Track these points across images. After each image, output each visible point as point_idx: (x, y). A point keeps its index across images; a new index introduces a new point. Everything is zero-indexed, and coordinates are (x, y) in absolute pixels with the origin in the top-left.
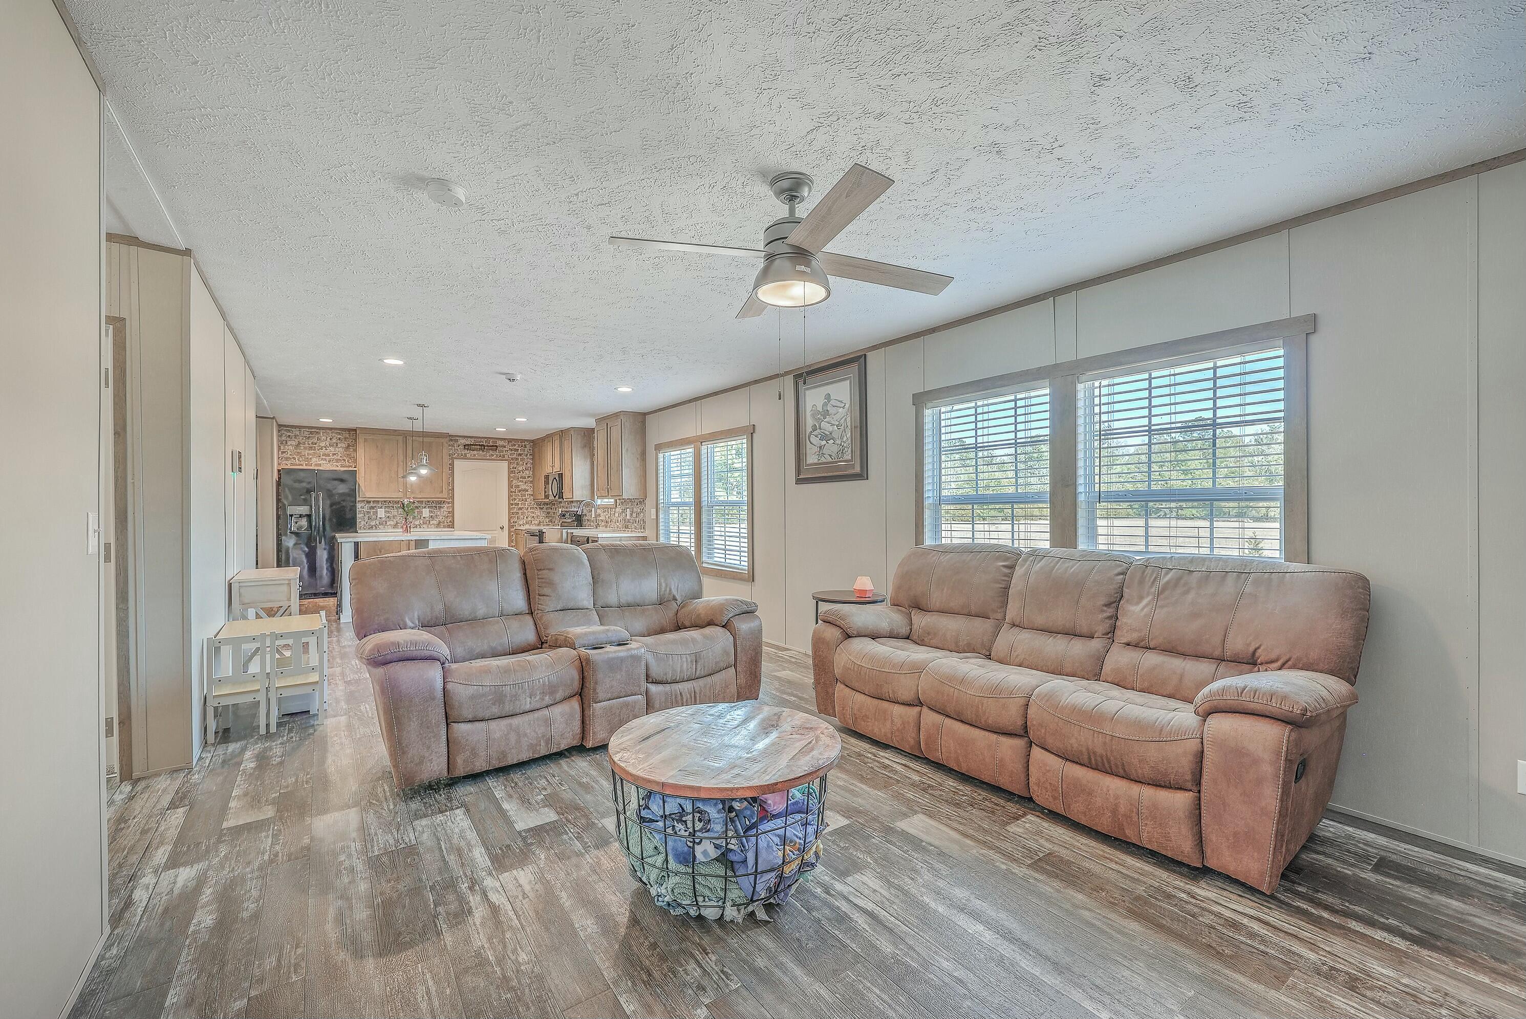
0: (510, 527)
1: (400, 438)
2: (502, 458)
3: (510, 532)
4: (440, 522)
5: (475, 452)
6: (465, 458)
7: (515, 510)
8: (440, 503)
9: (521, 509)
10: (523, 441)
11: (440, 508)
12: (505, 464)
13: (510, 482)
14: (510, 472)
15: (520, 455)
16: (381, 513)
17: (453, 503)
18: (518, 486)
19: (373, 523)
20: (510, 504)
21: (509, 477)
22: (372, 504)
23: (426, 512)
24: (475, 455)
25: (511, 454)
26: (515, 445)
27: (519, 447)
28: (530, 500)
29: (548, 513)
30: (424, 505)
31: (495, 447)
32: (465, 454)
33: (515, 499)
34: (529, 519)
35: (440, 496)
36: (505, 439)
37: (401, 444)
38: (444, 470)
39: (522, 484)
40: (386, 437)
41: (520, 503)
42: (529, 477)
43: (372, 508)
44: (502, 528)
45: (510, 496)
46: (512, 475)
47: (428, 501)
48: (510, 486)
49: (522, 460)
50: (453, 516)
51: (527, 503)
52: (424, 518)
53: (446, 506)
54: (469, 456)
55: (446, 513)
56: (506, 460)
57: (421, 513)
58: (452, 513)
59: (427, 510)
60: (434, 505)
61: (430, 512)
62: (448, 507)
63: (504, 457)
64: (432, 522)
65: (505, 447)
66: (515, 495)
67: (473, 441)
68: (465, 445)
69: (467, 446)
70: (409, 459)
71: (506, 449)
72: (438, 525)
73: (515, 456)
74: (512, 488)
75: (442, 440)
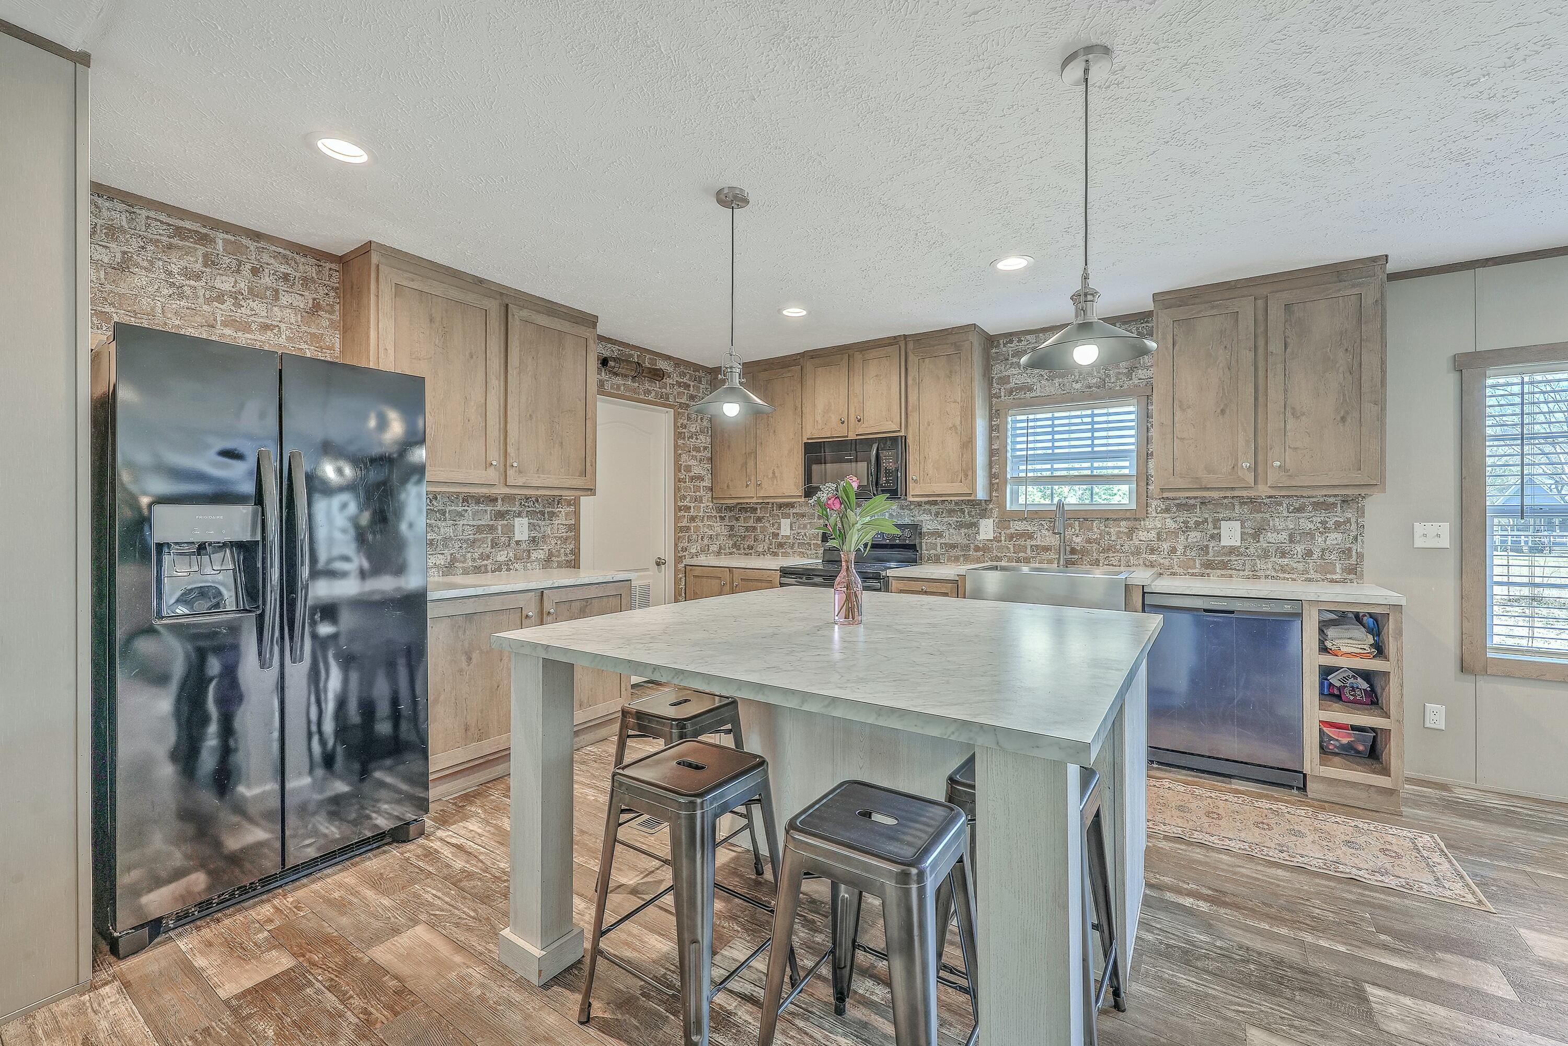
0: (678, 559)
1: (493, 306)
2: (663, 401)
3: (676, 571)
4: (551, 554)
5: (620, 380)
8: (552, 501)
9: (693, 519)
10: (697, 367)
11: (552, 515)
12: (669, 416)
13: (676, 458)
14: (677, 434)
15: (692, 398)
17: (577, 503)
18: (688, 469)
20: (676, 508)
21: (675, 446)
23: (521, 528)
24: (618, 387)
25: (678, 394)
26: (684, 374)
27: (690, 380)
28: (707, 502)
29: (732, 528)
30: (516, 508)
31: (657, 375)
32: (602, 383)
33: (685, 497)
34: (707, 541)
36: (672, 358)
39: (694, 463)
40: (458, 292)
41: (692, 505)
42: (705, 448)
44: (660, 564)
45: (677, 490)
46: (679, 442)
47: (527, 498)
48: (677, 467)
49: (696, 409)
50: (577, 538)
51: (702, 505)
52: (518, 543)
53: (563, 510)
54: (607, 386)
55: (563, 529)
56: (670, 406)
57: (510, 529)
58: (575, 528)
59: (525, 521)
60: (539, 508)
61: (532, 527)
62: (567, 514)
63: (667, 399)
64: (534, 555)
65: (670, 376)
66: (684, 488)
67: (616, 351)
68: (607, 359)
69: (613, 363)
70: (513, 373)
71: (671, 381)
72: (547, 562)
73: (684, 400)
74: (680, 470)
75: (583, 332)
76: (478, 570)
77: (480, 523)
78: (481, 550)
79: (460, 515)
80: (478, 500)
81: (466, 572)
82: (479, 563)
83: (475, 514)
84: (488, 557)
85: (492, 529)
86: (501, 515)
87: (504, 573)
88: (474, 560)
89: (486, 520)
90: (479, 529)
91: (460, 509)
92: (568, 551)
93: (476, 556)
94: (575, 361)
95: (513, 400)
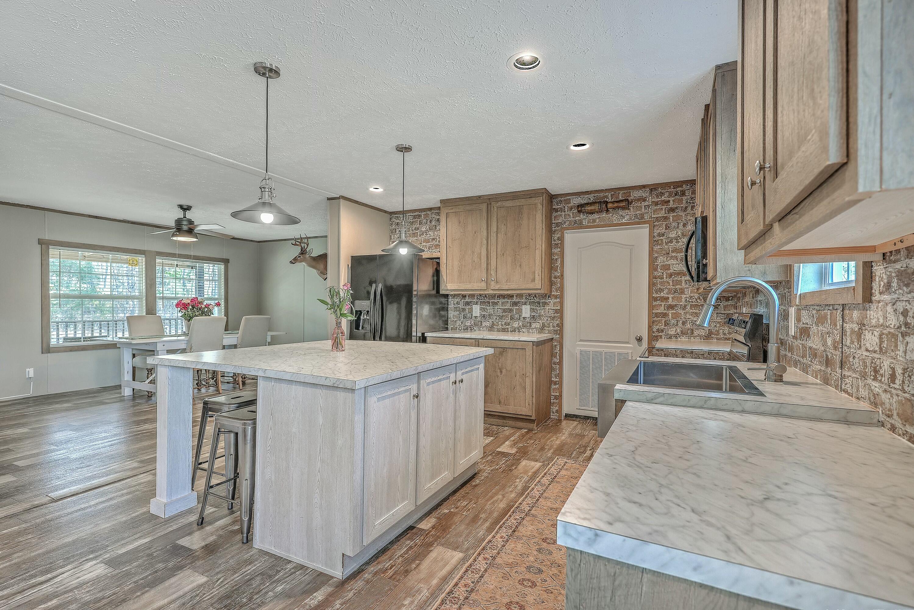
0: (652, 338)
1: (484, 206)
2: (640, 221)
4: (544, 325)
5: (596, 216)
6: (579, 226)
7: (661, 310)
8: (544, 296)
9: (671, 307)
10: (677, 184)
11: (545, 304)
12: (644, 231)
13: (652, 260)
14: (653, 242)
15: (672, 210)
16: (476, 310)
17: (561, 297)
18: (666, 267)
19: (468, 323)
20: (652, 299)
21: (651, 252)
22: (467, 299)
23: (526, 311)
24: (594, 221)
25: (654, 211)
26: (662, 194)
27: (670, 196)
28: (690, 291)
30: (523, 300)
31: (625, 204)
32: (581, 222)
33: (661, 290)
34: (688, 326)
35: (531, 286)
36: (644, 187)
37: (485, 214)
38: (538, 246)
39: (674, 262)
40: (468, 208)
41: (670, 296)
43: (468, 304)
44: (639, 340)
45: (651, 285)
46: (656, 248)
47: (530, 295)
48: (653, 267)
49: (676, 218)
50: (562, 318)
51: (684, 296)
52: (524, 318)
53: (552, 301)
54: (585, 223)
55: (551, 312)
56: (645, 223)
57: (520, 311)
58: (560, 312)
59: (528, 307)
60: (537, 300)
61: (532, 310)
62: (554, 304)
63: (642, 218)
64: (533, 326)
65: (644, 200)
66: (661, 283)
67: (592, 198)
68: (578, 206)
69: (580, 208)
70: (494, 235)
71: (646, 203)
72: (542, 330)
73: (662, 214)
74: (656, 270)
75: (533, 201)
76: (504, 330)
77: (505, 307)
78: (505, 321)
79: (496, 304)
80: (503, 296)
81: (498, 331)
82: (504, 327)
83: (503, 303)
84: (509, 324)
85: (511, 311)
86: (515, 304)
87: (517, 333)
88: (502, 325)
89: (508, 306)
90: (504, 311)
91: (496, 301)
92: (555, 325)
93: (503, 323)
94: (529, 219)
95: (493, 248)
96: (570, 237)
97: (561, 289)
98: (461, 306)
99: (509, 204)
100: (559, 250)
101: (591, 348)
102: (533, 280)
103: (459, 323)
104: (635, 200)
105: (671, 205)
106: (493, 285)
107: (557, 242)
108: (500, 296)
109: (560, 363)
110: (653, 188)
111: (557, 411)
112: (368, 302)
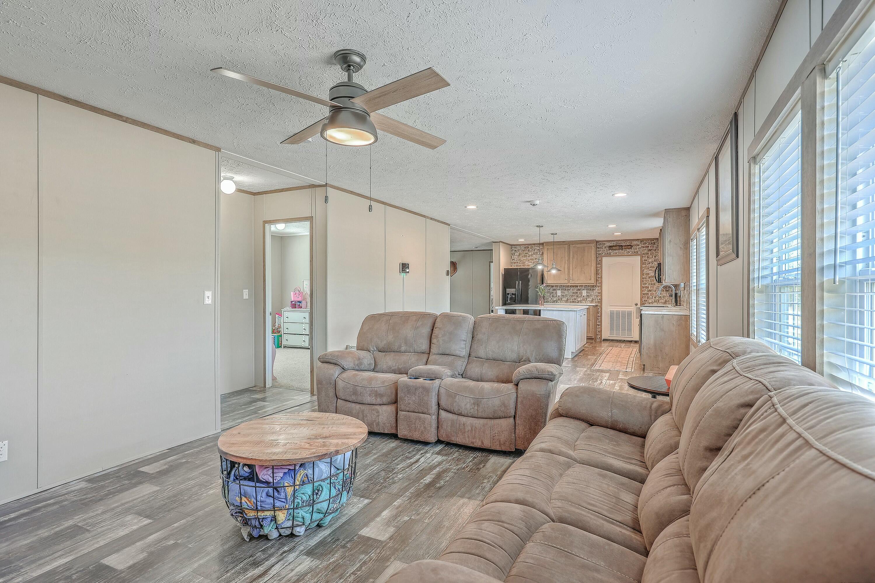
2: (636, 254)
4: (593, 299)
5: (617, 251)
6: (609, 255)
7: (646, 292)
8: (593, 286)
9: (650, 291)
11: (593, 290)
12: (639, 258)
13: (642, 271)
14: (642, 263)
15: (650, 250)
16: (559, 293)
17: (601, 287)
18: (648, 274)
19: (554, 299)
20: (642, 287)
21: (641, 267)
22: (554, 288)
23: (584, 293)
24: (616, 253)
25: (642, 250)
26: (646, 243)
27: (649, 244)
30: (583, 288)
31: (631, 247)
32: (610, 253)
33: (646, 284)
35: (589, 282)
36: (638, 240)
37: (567, 250)
38: (592, 264)
39: (652, 272)
40: (558, 246)
41: (650, 286)
43: (554, 290)
44: (636, 305)
45: (642, 281)
46: (643, 266)
47: (586, 286)
48: (642, 274)
49: (651, 254)
50: (601, 296)
51: (655, 286)
52: (583, 296)
53: (597, 288)
54: (612, 254)
55: (597, 293)
56: (638, 255)
57: (581, 293)
58: (601, 293)
59: (585, 291)
60: (590, 288)
61: (587, 293)
62: (598, 290)
63: (638, 253)
64: (588, 299)
65: (638, 246)
66: (646, 280)
67: (615, 243)
68: (609, 247)
69: (610, 247)
70: (571, 259)
71: (639, 247)
72: (592, 301)
73: (646, 252)
74: (644, 275)
75: (591, 245)
76: (573, 302)
78: (574, 297)
80: (573, 286)
81: (570, 302)
83: (572, 289)
84: (576, 299)
85: (577, 293)
86: (579, 290)
87: (580, 303)
89: (575, 291)
90: (573, 293)
91: (569, 288)
92: (598, 299)
93: (573, 299)
94: (588, 253)
95: (571, 265)
96: (605, 260)
97: (601, 283)
98: (551, 291)
99: (578, 246)
100: (600, 265)
101: (615, 309)
102: (591, 279)
103: (549, 299)
104: (634, 245)
105: (649, 248)
106: (571, 281)
107: (599, 262)
108: (571, 286)
109: (601, 316)
110: (642, 241)
111: (599, 338)
112: (514, 290)
